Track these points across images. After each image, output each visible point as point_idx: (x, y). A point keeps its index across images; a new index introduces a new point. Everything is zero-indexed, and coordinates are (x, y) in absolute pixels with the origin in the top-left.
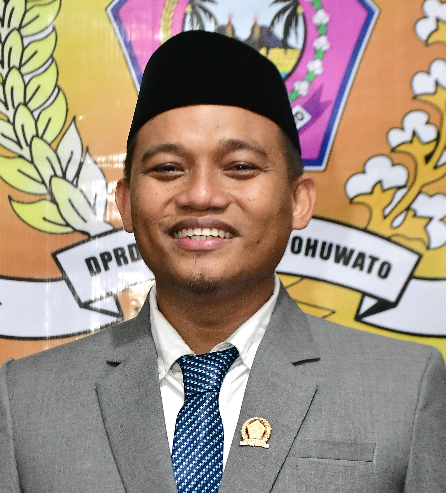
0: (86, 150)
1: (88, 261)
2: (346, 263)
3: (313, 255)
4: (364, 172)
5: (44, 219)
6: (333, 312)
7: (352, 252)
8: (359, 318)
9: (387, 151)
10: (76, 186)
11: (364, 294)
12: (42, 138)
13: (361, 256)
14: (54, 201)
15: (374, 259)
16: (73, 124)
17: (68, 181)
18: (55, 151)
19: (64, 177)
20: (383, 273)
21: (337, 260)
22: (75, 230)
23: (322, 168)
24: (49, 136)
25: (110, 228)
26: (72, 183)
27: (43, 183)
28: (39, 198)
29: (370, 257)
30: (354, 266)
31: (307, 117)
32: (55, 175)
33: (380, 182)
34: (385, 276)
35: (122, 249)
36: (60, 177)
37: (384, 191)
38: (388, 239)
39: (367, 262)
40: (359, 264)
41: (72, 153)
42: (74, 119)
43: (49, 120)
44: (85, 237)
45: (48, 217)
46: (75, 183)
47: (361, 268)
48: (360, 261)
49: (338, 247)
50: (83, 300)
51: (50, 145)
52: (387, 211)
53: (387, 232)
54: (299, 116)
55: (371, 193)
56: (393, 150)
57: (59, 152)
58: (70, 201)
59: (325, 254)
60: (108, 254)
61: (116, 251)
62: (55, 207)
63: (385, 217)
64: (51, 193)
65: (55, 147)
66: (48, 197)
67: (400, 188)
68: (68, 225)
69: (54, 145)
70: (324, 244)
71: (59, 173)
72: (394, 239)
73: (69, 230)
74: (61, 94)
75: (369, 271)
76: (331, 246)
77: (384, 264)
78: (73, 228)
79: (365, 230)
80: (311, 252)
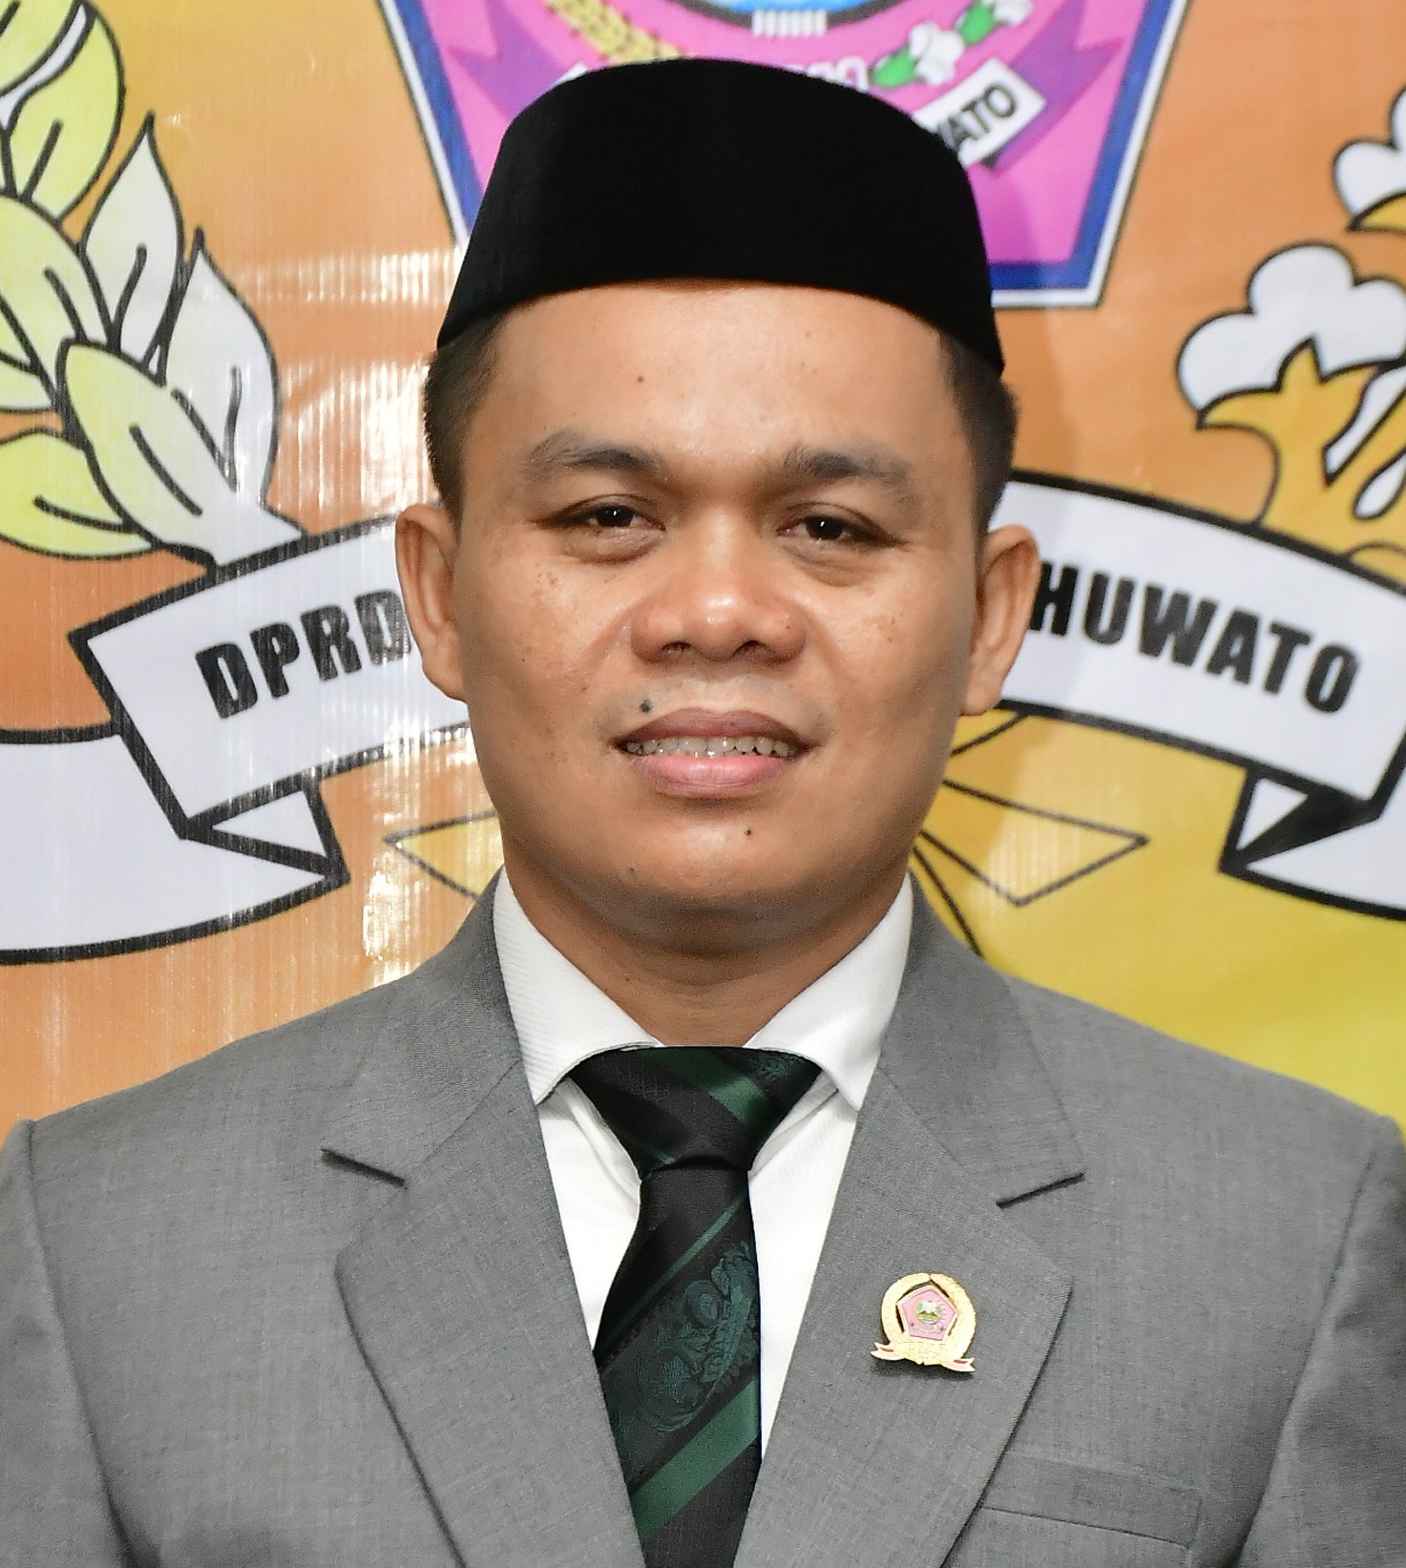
0: (193, 244)
1: (207, 660)
2: (1184, 656)
3: (1060, 628)
4: (1248, 311)
5: (41, 503)
6: (1141, 841)
7: (1208, 610)
8: (1235, 861)
9: (1334, 226)
10: (159, 379)
11: (1256, 771)
12: (26, 199)
13: (1244, 625)
14: (75, 435)
15: (1290, 639)
16: (145, 141)
17: (128, 360)
18: (79, 249)
19: (113, 345)
20: (1326, 691)
21: (1150, 645)
22: (157, 545)
23: (1089, 295)
24: (54, 194)
25: (288, 534)
26: (141, 367)
27: (35, 368)
28: (18, 425)
29: (1276, 629)
30: (1215, 666)
31: (1030, 104)
32: (81, 339)
33: (1309, 344)
34: (1333, 704)
35: (334, 612)
36: (96, 345)
37: (1324, 379)
38: (1342, 562)
39: (1266, 647)
40: (1233, 659)
41: (142, 253)
42: (149, 123)
43: (56, 130)
44: (198, 571)
45: (52, 499)
46: (153, 366)
47: (1244, 675)
48: (1236, 649)
49: (1153, 594)
50: (191, 808)
51: (56, 224)
52: (1337, 455)
53: (1340, 537)
54: (1000, 101)
55: (1277, 388)
56: (1356, 224)
57: (92, 250)
58: (136, 433)
59: (1105, 623)
60: (281, 631)
61: (312, 620)
62: (80, 457)
63: (1330, 479)
64: (62, 403)
65: (76, 236)
66: (55, 422)
67: (1385, 366)
68: (129, 525)
69: (74, 226)
70: (1100, 582)
71: (95, 330)
72: (1363, 559)
73: (134, 543)
74: (97, 28)
75: (1274, 683)
76: (1126, 588)
77: (1329, 654)
78: (148, 535)
79: (1255, 530)
80: (1050, 611)
